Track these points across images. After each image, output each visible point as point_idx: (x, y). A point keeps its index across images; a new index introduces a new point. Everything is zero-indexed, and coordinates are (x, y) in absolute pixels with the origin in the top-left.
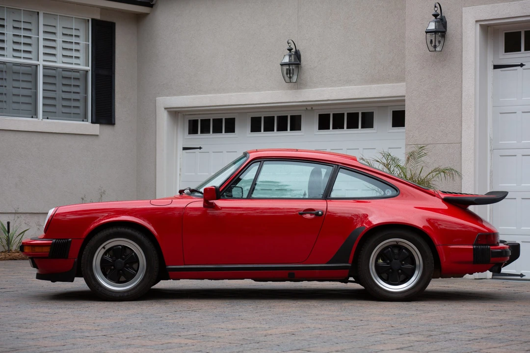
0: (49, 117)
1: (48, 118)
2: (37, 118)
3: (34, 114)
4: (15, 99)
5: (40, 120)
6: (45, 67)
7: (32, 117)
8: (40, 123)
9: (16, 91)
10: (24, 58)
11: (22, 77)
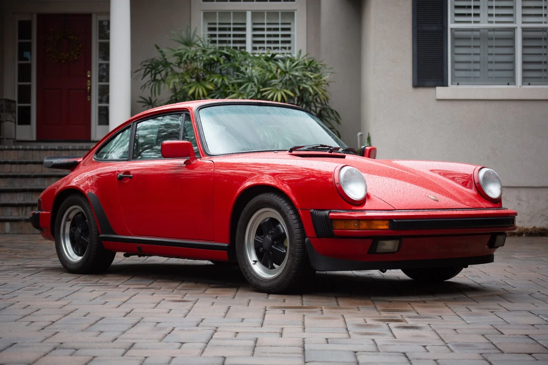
0: (531, 83)
1: (529, 84)
2: (515, 85)
3: (511, 80)
4: (490, 66)
5: (518, 87)
6: (524, 30)
7: (508, 84)
8: (519, 89)
9: (491, 58)
10: (497, 22)
11: (494, 43)
